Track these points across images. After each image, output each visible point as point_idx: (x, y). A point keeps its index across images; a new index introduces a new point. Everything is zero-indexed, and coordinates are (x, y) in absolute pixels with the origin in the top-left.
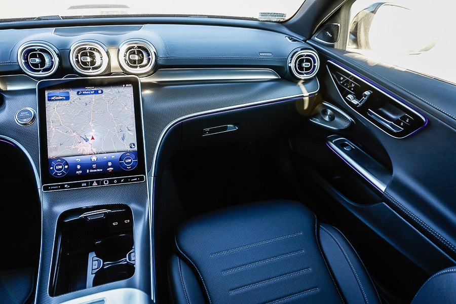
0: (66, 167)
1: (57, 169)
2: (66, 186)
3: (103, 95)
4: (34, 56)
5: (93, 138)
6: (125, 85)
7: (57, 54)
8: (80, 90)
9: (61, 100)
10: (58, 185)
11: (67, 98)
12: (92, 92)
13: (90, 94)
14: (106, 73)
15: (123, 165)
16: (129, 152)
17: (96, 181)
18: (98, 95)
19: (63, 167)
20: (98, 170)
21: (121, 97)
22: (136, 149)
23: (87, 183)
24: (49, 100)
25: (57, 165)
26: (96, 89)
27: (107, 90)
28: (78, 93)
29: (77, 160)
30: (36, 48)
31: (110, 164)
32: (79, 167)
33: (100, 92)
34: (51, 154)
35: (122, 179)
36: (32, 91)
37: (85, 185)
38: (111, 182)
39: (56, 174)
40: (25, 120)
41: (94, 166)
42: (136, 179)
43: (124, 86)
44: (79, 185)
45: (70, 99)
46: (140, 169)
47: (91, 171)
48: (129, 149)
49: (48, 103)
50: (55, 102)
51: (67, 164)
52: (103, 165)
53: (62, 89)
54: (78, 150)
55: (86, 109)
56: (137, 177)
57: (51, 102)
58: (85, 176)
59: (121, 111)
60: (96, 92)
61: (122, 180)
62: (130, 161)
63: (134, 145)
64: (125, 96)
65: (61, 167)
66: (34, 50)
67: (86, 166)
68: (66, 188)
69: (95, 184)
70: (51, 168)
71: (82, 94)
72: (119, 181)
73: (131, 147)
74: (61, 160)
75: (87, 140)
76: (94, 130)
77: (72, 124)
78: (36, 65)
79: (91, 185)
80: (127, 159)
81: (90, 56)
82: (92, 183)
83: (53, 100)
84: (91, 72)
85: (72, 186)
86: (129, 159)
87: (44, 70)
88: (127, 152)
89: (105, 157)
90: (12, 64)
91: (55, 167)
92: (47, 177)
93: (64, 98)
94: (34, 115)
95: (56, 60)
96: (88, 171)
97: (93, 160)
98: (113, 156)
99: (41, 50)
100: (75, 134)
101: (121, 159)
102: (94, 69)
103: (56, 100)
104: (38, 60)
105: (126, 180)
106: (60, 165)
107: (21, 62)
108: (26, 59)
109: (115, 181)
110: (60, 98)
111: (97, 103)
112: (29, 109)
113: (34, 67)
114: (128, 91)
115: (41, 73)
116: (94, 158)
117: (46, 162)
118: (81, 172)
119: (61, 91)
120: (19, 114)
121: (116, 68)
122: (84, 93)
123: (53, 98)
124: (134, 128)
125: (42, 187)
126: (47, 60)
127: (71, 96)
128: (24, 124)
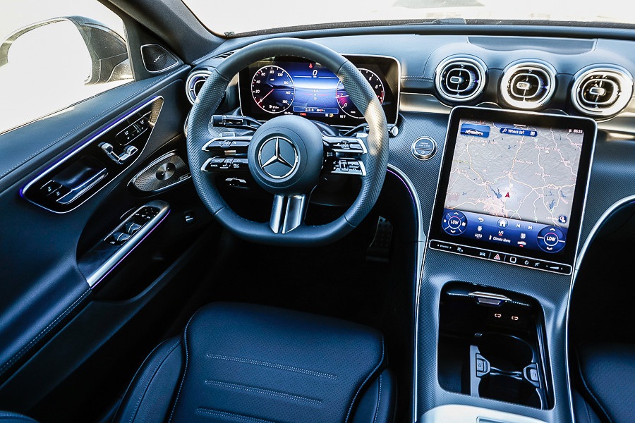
0: (464, 224)
1: (452, 225)
2: (459, 249)
3: (536, 139)
4: (456, 74)
5: (508, 195)
6: (573, 131)
7: (486, 73)
8: (506, 127)
9: (478, 135)
10: (449, 245)
11: (486, 135)
12: (521, 133)
13: (519, 134)
14: (545, 108)
15: (542, 244)
16: (556, 227)
17: (500, 254)
18: (529, 137)
19: (459, 223)
20: (505, 240)
21: (563, 146)
22: (567, 225)
23: (487, 253)
24: (462, 133)
25: (453, 219)
26: (527, 129)
27: (543, 133)
28: (502, 130)
29: (480, 219)
30: (462, 64)
31: (523, 236)
32: (480, 229)
33: (533, 133)
34: (449, 203)
35: (537, 262)
36: (440, 119)
37: (484, 255)
38: (520, 261)
39: (448, 230)
40: (423, 152)
41: (501, 233)
42: (557, 268)
43: (570, 131)
44: (477, 253)
45: (490, 136)
46: (566, 254)
47: (495, 239)
48: (556, 223)
49: (460, 137)
50: (469, 137)
51: (465, 220)
52: (513, 235)
53: (482, 121)
54: (485, 207)
55: (507, 154)
56: (560, 266)
57: (463, 136)
58: (484, 243)
59: (558, 166)
60: (527, 134)
61: (537, 264)
62: (553, 239)
63: (565, 218)
64: (569, 146)
65: (457, 223)
66: (459, 66)
67: (490, 230)
68: (458, 252)
69: (497, 258)
70: (445, 221)
71: (507, 132)
72: (532, 263)
74: (460, 214)
75: (499, 196)
76: (511, 185)
77: (485, 171)
78: (454, 86)
79: (492, 258)
80: (549, 235)
81: (530, 82)
82: (494, 254)
83: (467, 134)
85: (466, 251)
86: (553, 236)
87: (463, 94)
88: (552, 226)
89: (519, 224)
90: (424, 80)
91: (450, 221)
92: (437, 232)
93: (482, 134)
94: (436, 148)
95: (482, 82)
96: (491, 237)
97: (501, 225)
98: (530, 226)
99: (466, 67)
100: (485, 184)
101: (540, 234)
102: (528, 100)
103: (471, 134)
104: (460, 80)
105: (542, 265)
106: (456, 220)
108: (444, 76)
109: (527, 262)
110: (477, 133)
111: (525, 149)
112: (432, 141)
114: (575, 140)
115: (458, 96)
116: (503, 223)
117: (440, 210)
118: (481, 236)
119: (480, 124)
122: (510, 131)
123: (467, 132)
124: (571, 195)
125: (429, 242)
126: (471, 80)
127: (491, 132)
128: (421, 157)
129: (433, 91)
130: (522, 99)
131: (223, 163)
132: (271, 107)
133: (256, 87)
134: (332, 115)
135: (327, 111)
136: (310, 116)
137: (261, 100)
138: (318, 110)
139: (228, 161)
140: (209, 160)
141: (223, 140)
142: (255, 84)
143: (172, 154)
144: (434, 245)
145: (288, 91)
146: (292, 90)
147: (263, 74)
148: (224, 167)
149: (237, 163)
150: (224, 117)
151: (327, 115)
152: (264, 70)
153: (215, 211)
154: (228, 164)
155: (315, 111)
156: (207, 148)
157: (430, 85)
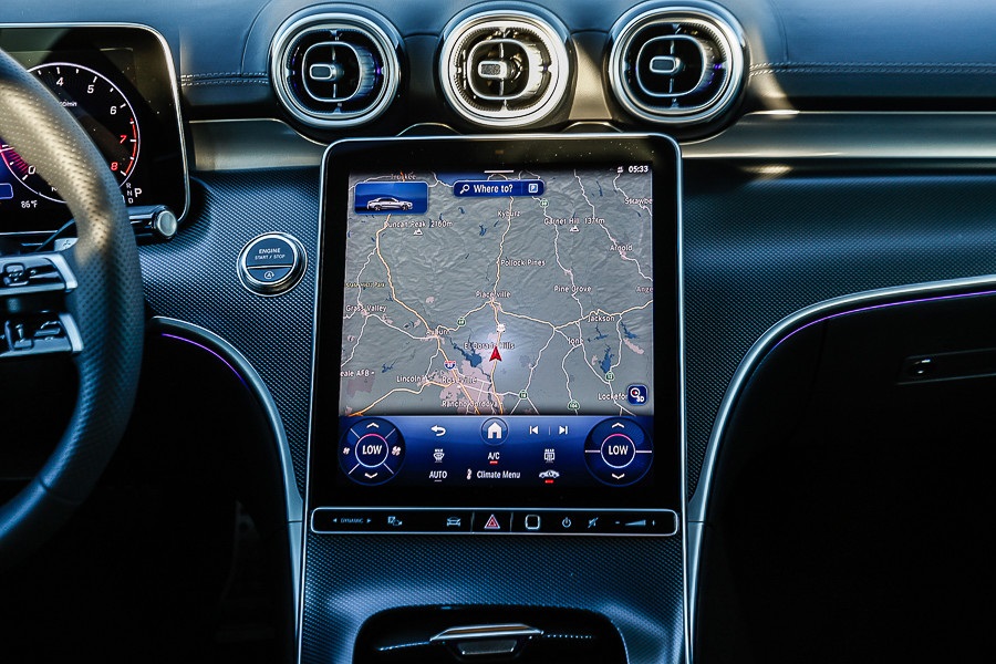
0: (396, 450)
2: (391, 520)
3: (544, 202)
4: (322, 55)
5: (496, 356)
6: (626, 169)
7: (399, 51)
8: (465, 179)
9: (400, 210)
11: (420, 206)
12: (505, 189)
13: (500, 195)
14: (555, 122)
15: (599, 466)
16: (625, 418)
17: (497, 514)
18: (525, 201)
19: (384, 450)
20: (507, 475)
21: (610, 210)
22: (649, 406)
23: (464, 516)
24: (357, 210)
25: (367, 442)
26: (518, 179)
27: (557, 185)
28: (457, 188)
29: (435, 429)
30: (334, 28)
31: (549, 455)
32: (439, 455)
33: (533, 188)
34: (352, 401)
35: (592, 515)
36: (301, 179)
37: (458, 523)
38: (551, 522)
39: (360, 473)
40: (269, 275)
41: (493, 457)
42: (643, 523)
43: (620, 170)
44: (438, 521)
45: (431, 208)
47: (482, 475)
48: (622, 405)
49: (355, 222)
50: (378, 218)
51: (399, 439)
52: (520, 453)
53: (406, 172)
54: (443, 395)
55: (480, 247)
56: (649, 517)
57: (363, 218)
58: (456, 491)
59: (604, 262)
60: (520, 190)
61: (591, 522)
62: (624, 450)
63: (643, 392)
64: (623, 207)
65: (377, 450)
66: (326, 35)
67: (465, 452)
68: (391, 528)
69: (492, 524)
70: (346, 451)
71: (471, 193)
72: (580, 522)
73: (632, 400)
74: (382, 424)
75: (475, 360)
76: (501, 327)
77: (430, 300)
78: (323, 88)
79: (479, 526)
80: (613, 442)
81: (508, 60)
82: (484, 517)
83: (372, 210)
84: (506, 117)
85: (410, 521)
86: (622, 442)
87: (346, 107)
88: (616, 416)
89: (534, 426)
90: (246, 80)
91: (360, 450)
92: (330, 482)
93: (410, 204)
94: (301, 260)
95: (393, 72)
96: (470, 471)
97: (490, 436)
98: (563, 427)
99: (345, 35)
100: (435, 335)
101: (592, 439)
102: (513, 105)
103: (382, 210)
104: (334, 71)
105: (606, 522)
106: (376, 442)
107: (281, 75)
108: (294, 64)
109: (567, 523)
110: (397, 204)
111: (522, 229)
112: (289, 239)
113: (312, 93)
114: (634, 192)
115: (337, 113)
116: (495, 430)
117: (330, 423)
118: (444, 474)
119: (403, 179)
120: (254, 251)
121: (591, 104)
122: (477, 189)
123: (372, 204)
124: (646, 329)
125: (309, 514)
126: (363, 70)
127: (433, 198)
128: (265, 290)
129: (273, 106)
144: (322, 521)
157: (263, 94)
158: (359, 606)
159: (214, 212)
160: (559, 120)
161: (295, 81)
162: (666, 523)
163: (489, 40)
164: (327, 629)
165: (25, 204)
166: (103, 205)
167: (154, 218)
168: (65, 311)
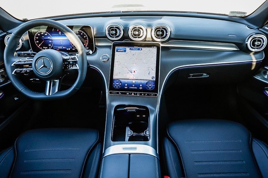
0: (121, 84)
1: (116, 85)
2: (119, 93)
3: (142, 51)
4: (113, 30)
5: (134, 72)
7: (123, 30)
8: (131, 48)
9: (122, 52)
10: (116, 92)
11: (125, 51)
13: (136, 50)
14: (144, 40)
15: (147, 87)
16: (151, 81)
17: (134, 93)
18: (139, 51)
20: (135, 88)
22: (155, 80)
23: (129, 93)
24: (117, 51)
27: (144, 49)
28: (130, 49)
29: (126, 81)
30: (114, 26)
31: (141, 85)
32: (126, 85)
33: (140, 49)
34: (115, 77)
35: (146, 94)
36: (109, 47)
37: (128, 94)
38: (141, 94)
39: (115, 87)
40: (105, 60)
41: (133, 85)
43: (152, 47)
44: (126, 94)
46: (155, 90)
47: (132, 88)
48: (151, 79)
49: (116, 53)
50: (119, 52)
51: (121, 83)
52: (137, 85)
54: (127, 77)
55: (133, 57)
56: (154, 94)
57: (117, 52)
58: (128, 90)
59: (150, 60)
60: (139, 49)
61: (146, 95)
62: (151, 85)
63: (154, 78)
64: (152, 52)
65: (118, 84)
66: (113, 27)
67: (130, 85)
68: (119, 94)
69: (133, 94)
70: (114, 84)
71: (132, 50)
73: (152, 79)
74: (118, 80)
75: (131, 72)
76: (135, 68)
77: (126, 64)
78: (113, 35)
80: (150, 84)
81: (138, 31)
82: (132, 93)
84: (137, 39)
85: (122, 93)
86: (151, 84)
87: (116, 37)
88: (150, 81)
89: (139, 81)
92: (112, 88)
94: (109, 58)
95: (122, 33)
96: (130, 87)
98: (143, 82)
99: (116, 27)
100: (126, 69)
101: (146, 84)
102: (138, 38)
103: (120, 51)
104: (114, 32)
105: (148, 95)
106: (118, 83)
107: (107, 32)
108: (109, 31)
109: (143, 94)
111: (139, 55)
112: (107, 55)
113: (112, 35)
114: (154, 50)
115: (114, 38)
116: (134, 82)
117: (112, 80)
118: (127, 87)
119: (123, 47)
120: (103, 56)
121: (149, 38)
122: (133, 49)
123: (118, 51)
124: (155, 69)
126: (118, 32)
127: (127, 50)
128: (104, 62)
129: (106, 37)
130: (136, 38)
131: (22, 71)
132: (44, 47)
133: (37, 40)
134: (69, 49)
135: (67, 48)
136: (60, 50)
137: (40, 45)
138: (64, 48)
139: (24, 69)
140: (16, 70)
141: (21, 61)
142: (36, 39)
143: (3, 71)
144: (110, 93)
145: (50, 41)
146: (52, 40)
147: (39, 35)
148: (23, 72)
149: (28, 70)
150: (23, 52)
151: (67, 49)
152: (39, 33)
153: (20, 90)
154: (25, 71)
155: (62, 48)
156: (14, 65)
157: (105, 35)
158: (115, 104)
159: (98, 51)
160: (145, 40)
161: (109, 33)
162: (156, 95)
163: (136, 29)
164: (111, 106)
165: (73, 49)
166: (82, 50)
167: (89, 52)
168: (77, 64)
